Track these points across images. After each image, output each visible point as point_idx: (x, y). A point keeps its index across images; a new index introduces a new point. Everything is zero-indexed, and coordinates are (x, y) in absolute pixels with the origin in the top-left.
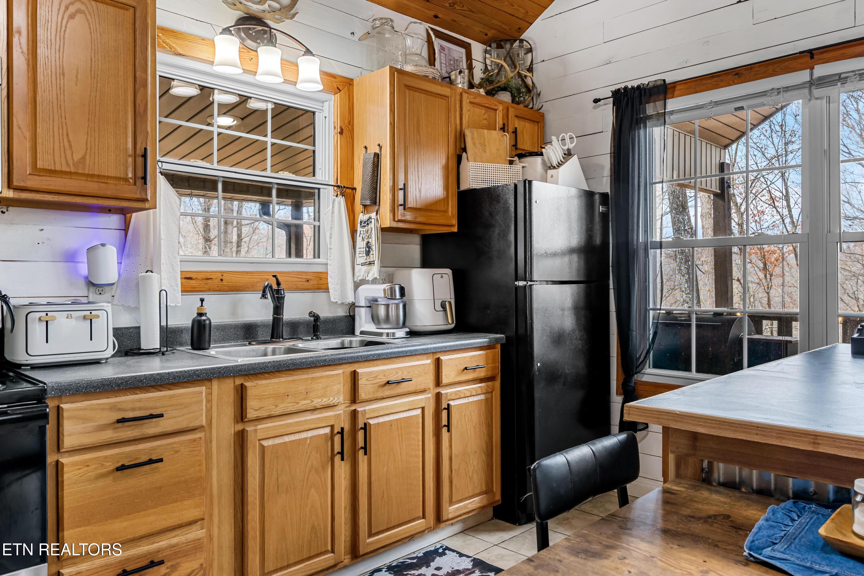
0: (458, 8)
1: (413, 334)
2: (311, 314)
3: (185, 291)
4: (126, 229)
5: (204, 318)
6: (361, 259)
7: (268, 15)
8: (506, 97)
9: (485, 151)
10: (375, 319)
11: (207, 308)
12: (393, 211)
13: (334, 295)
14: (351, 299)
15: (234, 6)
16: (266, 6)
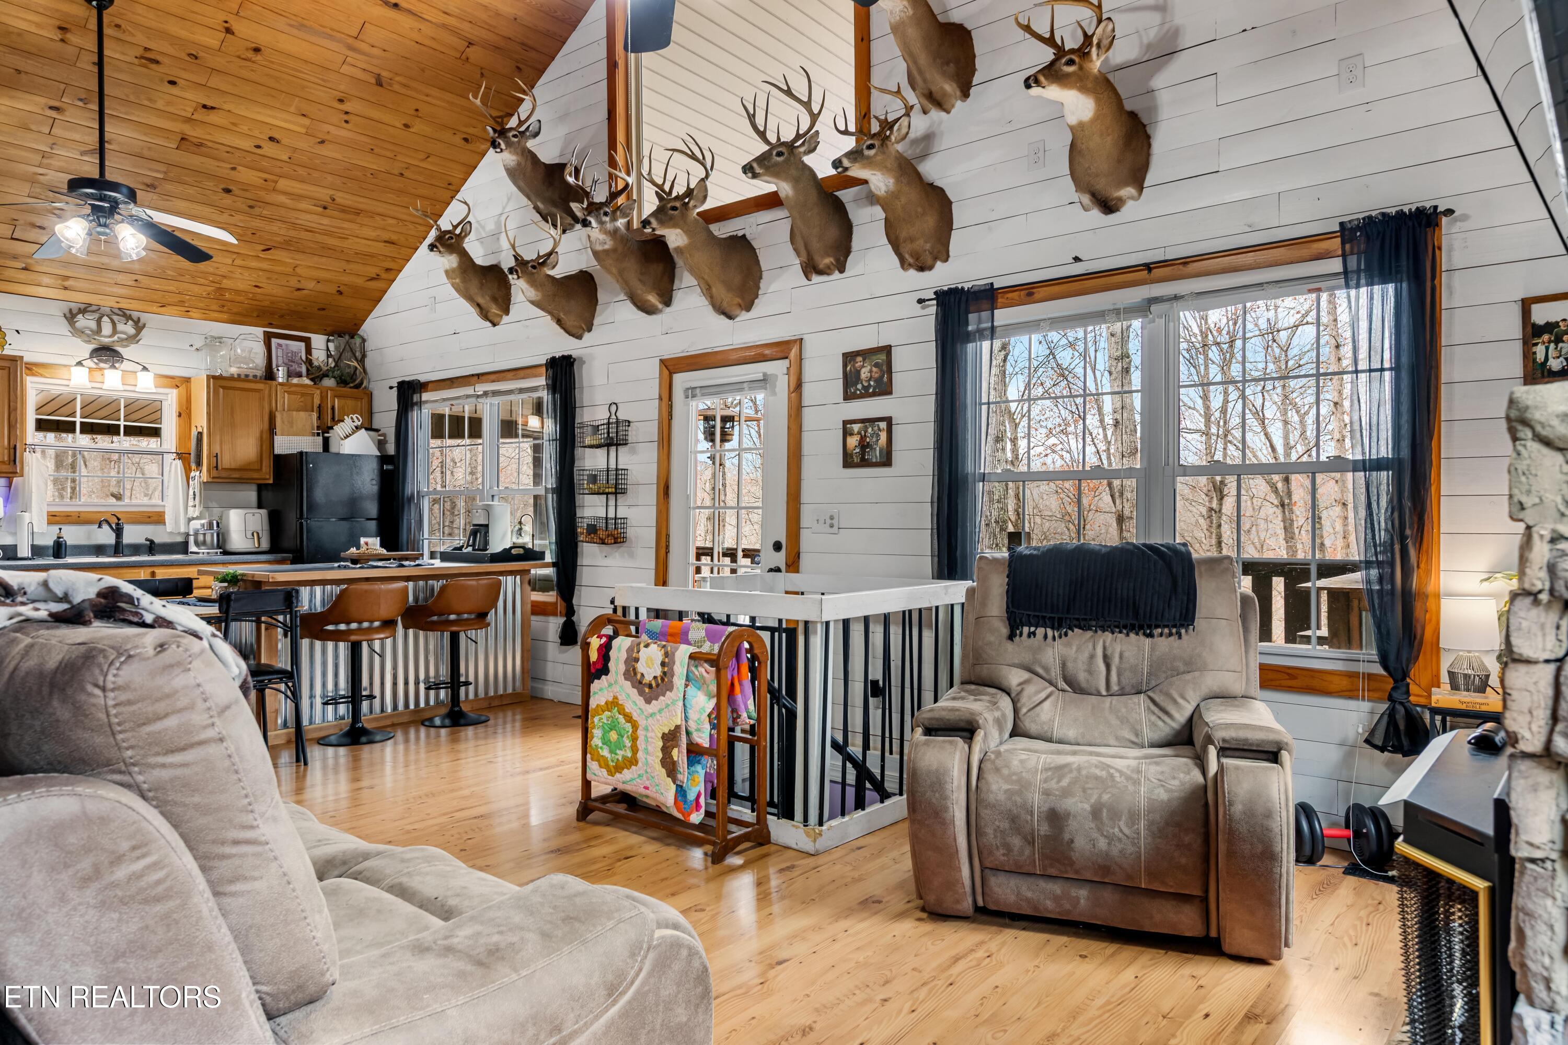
1: (226, 553)
2: (147, 540)
3: (50, 523)
4: (10, 486)
5: (62, 540)
6: (191, 503)
7: (116, 344)
8: (329, 382)
9: (291, 428)
10: (197, 544)
11: (63, 534)
12: (209, 471)
13: (169, 526)
14: (183, 530)
15: (89, 342)
16: (116, 338)
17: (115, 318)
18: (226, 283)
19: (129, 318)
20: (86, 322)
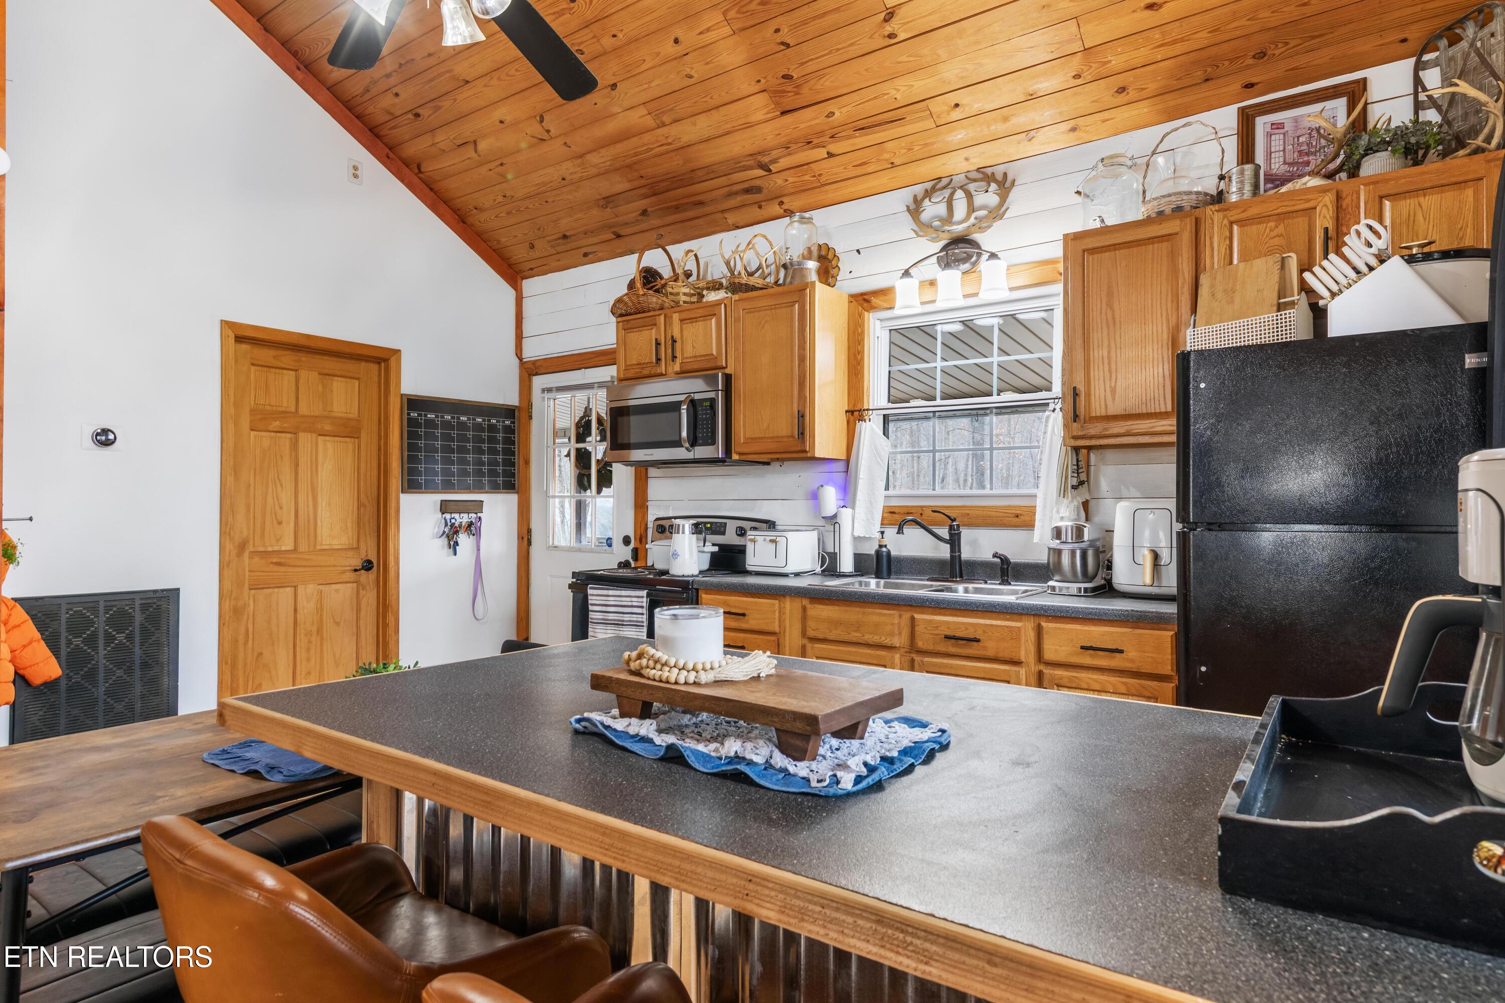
0: (1277, 52)
2: (997, 554)
4: (847, 471)
5: (884, 549)
7: (973, 229)
9: (1231, 301)
13: (1036, 534)
15: (934, 240)
16: (972, 220)
17: (972, 187)
18: (1095, 34)
19: (989, 178)
20: (933, 209)
